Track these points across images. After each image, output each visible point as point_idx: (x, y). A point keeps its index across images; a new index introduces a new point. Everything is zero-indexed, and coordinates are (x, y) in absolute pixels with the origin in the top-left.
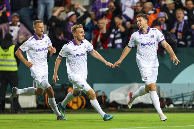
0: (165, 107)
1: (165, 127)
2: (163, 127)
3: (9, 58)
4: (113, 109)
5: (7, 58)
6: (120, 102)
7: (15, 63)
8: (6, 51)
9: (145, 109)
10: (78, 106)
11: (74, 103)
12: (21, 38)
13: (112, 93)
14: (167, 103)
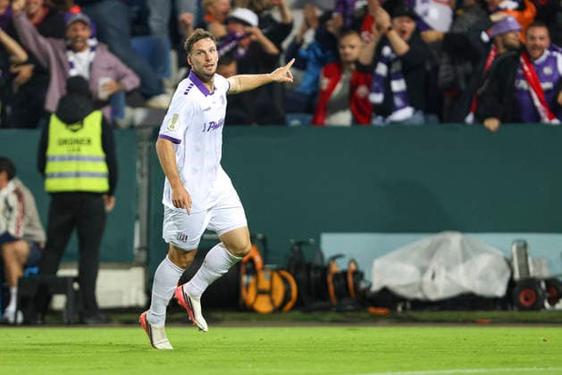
0: (544, 307)
1: (541, 369)
2: (535, 368)
3: (85, 150)
4: (381, 311)
5: (79, 150)
6: (403, 292)
7: (102, 168)
8: (75, 131)
9: (480, 314)
10: (272, 302)
11: (260, 292)
12: (104, 86)
13: (377, 264)
14: (548, 295)
